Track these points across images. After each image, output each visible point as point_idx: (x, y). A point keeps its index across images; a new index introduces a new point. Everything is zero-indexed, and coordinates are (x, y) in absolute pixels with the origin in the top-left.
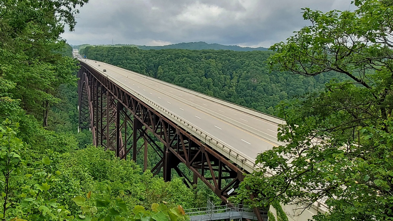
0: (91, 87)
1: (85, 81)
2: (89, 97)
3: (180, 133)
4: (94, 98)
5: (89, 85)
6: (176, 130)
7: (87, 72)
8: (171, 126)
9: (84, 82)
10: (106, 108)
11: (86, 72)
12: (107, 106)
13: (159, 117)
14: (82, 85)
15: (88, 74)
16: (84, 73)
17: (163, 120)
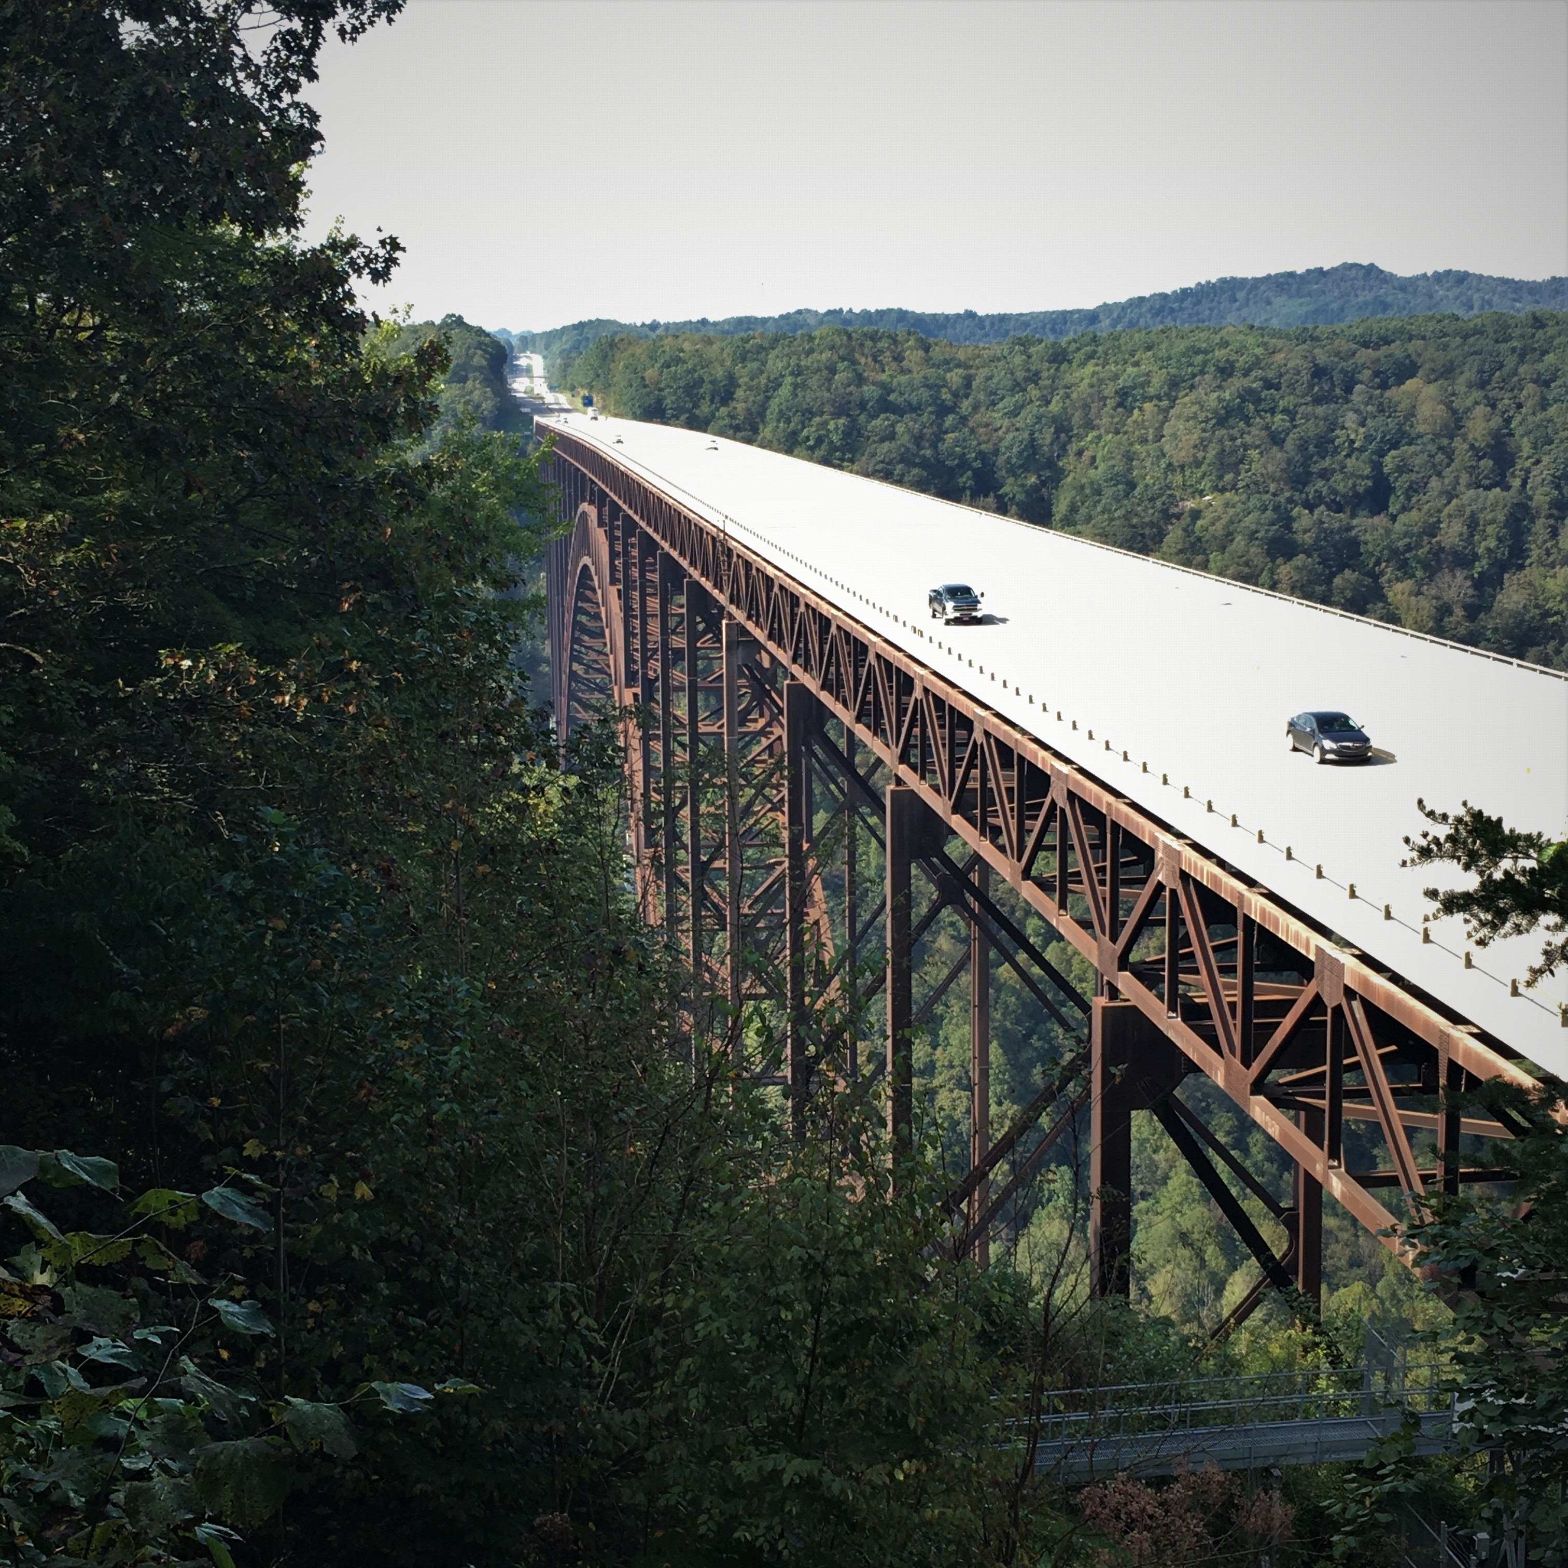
0: (624, 596)
1: (586, 560)
2: (617, 662)
3: (1184, 876)
4: (644, 666)
5: (614, 581)
6: (1159, 855)
7: (600, 499)
8: (1127, 833)
9: (585, 567)
10: (721, 726)
11: (591, 502)
12: (725, 720)
13: (1049, 777)
14: (572, 584)
15: (606, 509)
16: (585, 507)
17: (1071, 796)
